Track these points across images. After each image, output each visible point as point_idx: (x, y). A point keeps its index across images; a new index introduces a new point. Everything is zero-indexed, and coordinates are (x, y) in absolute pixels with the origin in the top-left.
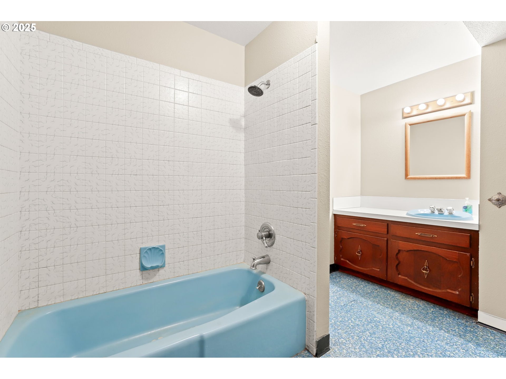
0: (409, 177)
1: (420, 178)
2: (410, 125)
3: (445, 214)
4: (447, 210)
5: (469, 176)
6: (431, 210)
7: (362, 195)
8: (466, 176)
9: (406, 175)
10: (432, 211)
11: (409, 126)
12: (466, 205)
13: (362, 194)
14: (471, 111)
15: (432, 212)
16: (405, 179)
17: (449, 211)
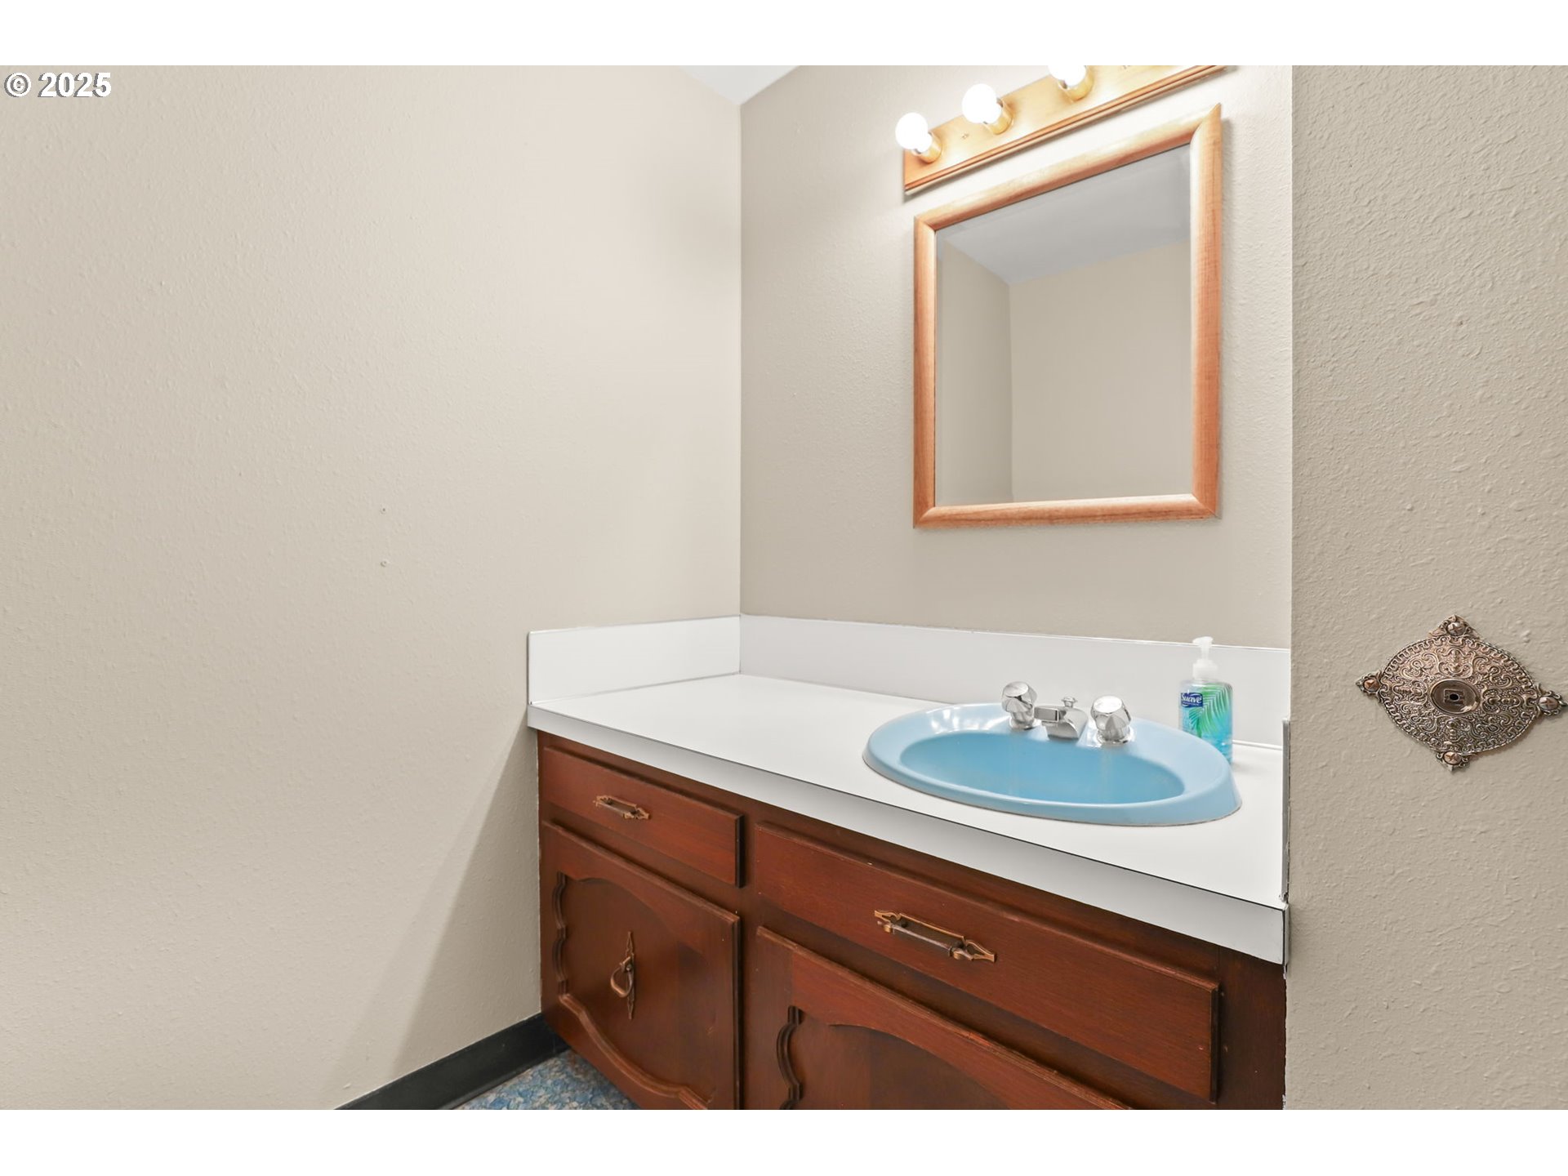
0: (932, 512)
1: (979, 520)
2: (937, 227)
3: (1081, 743)
4: (1096, 716)
5: (1210, 506)
6: (1014, 714)
7: (748, 614)
8: (1200, 500)
9: (921, 501)
10: (1020, 718)
11: (931, 232)
12: (1198, 686)
13: (748, 607)
14: (1225, 115)
15: (1018, 722)
16: (914, 527)
17: (1103, 725)
